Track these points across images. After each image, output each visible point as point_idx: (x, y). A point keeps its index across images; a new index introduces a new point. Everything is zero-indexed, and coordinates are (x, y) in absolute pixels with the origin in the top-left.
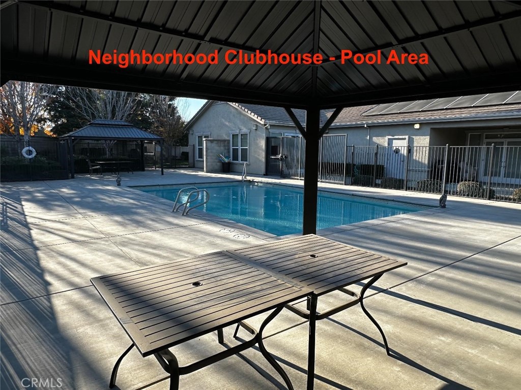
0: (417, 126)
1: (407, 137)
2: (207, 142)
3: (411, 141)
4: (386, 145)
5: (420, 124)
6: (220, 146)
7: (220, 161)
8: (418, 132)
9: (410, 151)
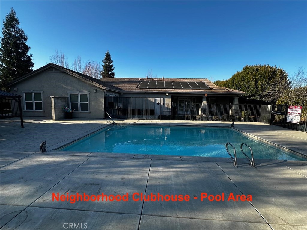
0: (167, 94)
1: (163, 98)
2: (55, 98)
3: (164, 100)
4: (154, 101)
5: (168, 94)
6: (63, 101)
7: (64, 111)
8: (167, 97)
9: (164, 104)
